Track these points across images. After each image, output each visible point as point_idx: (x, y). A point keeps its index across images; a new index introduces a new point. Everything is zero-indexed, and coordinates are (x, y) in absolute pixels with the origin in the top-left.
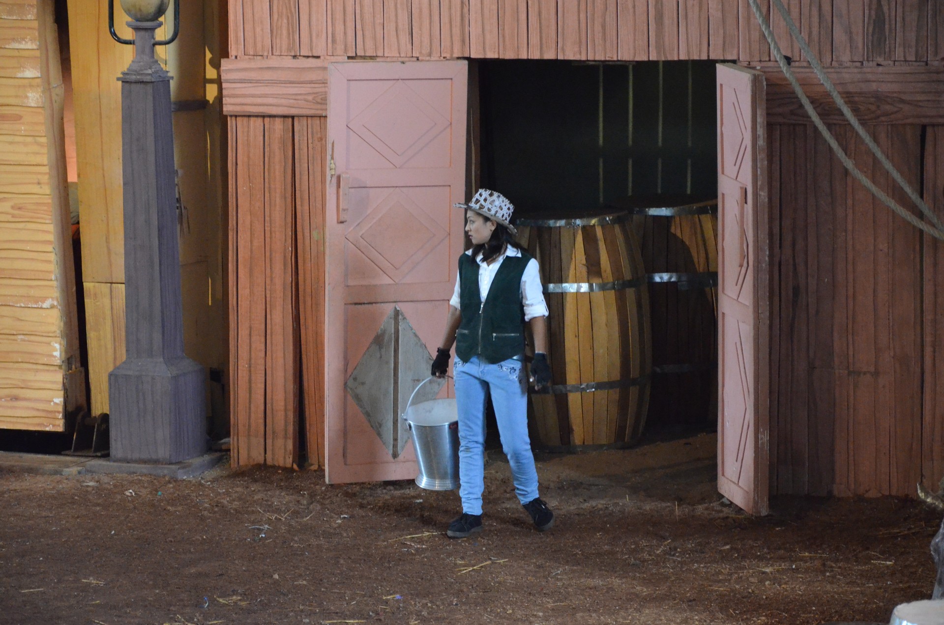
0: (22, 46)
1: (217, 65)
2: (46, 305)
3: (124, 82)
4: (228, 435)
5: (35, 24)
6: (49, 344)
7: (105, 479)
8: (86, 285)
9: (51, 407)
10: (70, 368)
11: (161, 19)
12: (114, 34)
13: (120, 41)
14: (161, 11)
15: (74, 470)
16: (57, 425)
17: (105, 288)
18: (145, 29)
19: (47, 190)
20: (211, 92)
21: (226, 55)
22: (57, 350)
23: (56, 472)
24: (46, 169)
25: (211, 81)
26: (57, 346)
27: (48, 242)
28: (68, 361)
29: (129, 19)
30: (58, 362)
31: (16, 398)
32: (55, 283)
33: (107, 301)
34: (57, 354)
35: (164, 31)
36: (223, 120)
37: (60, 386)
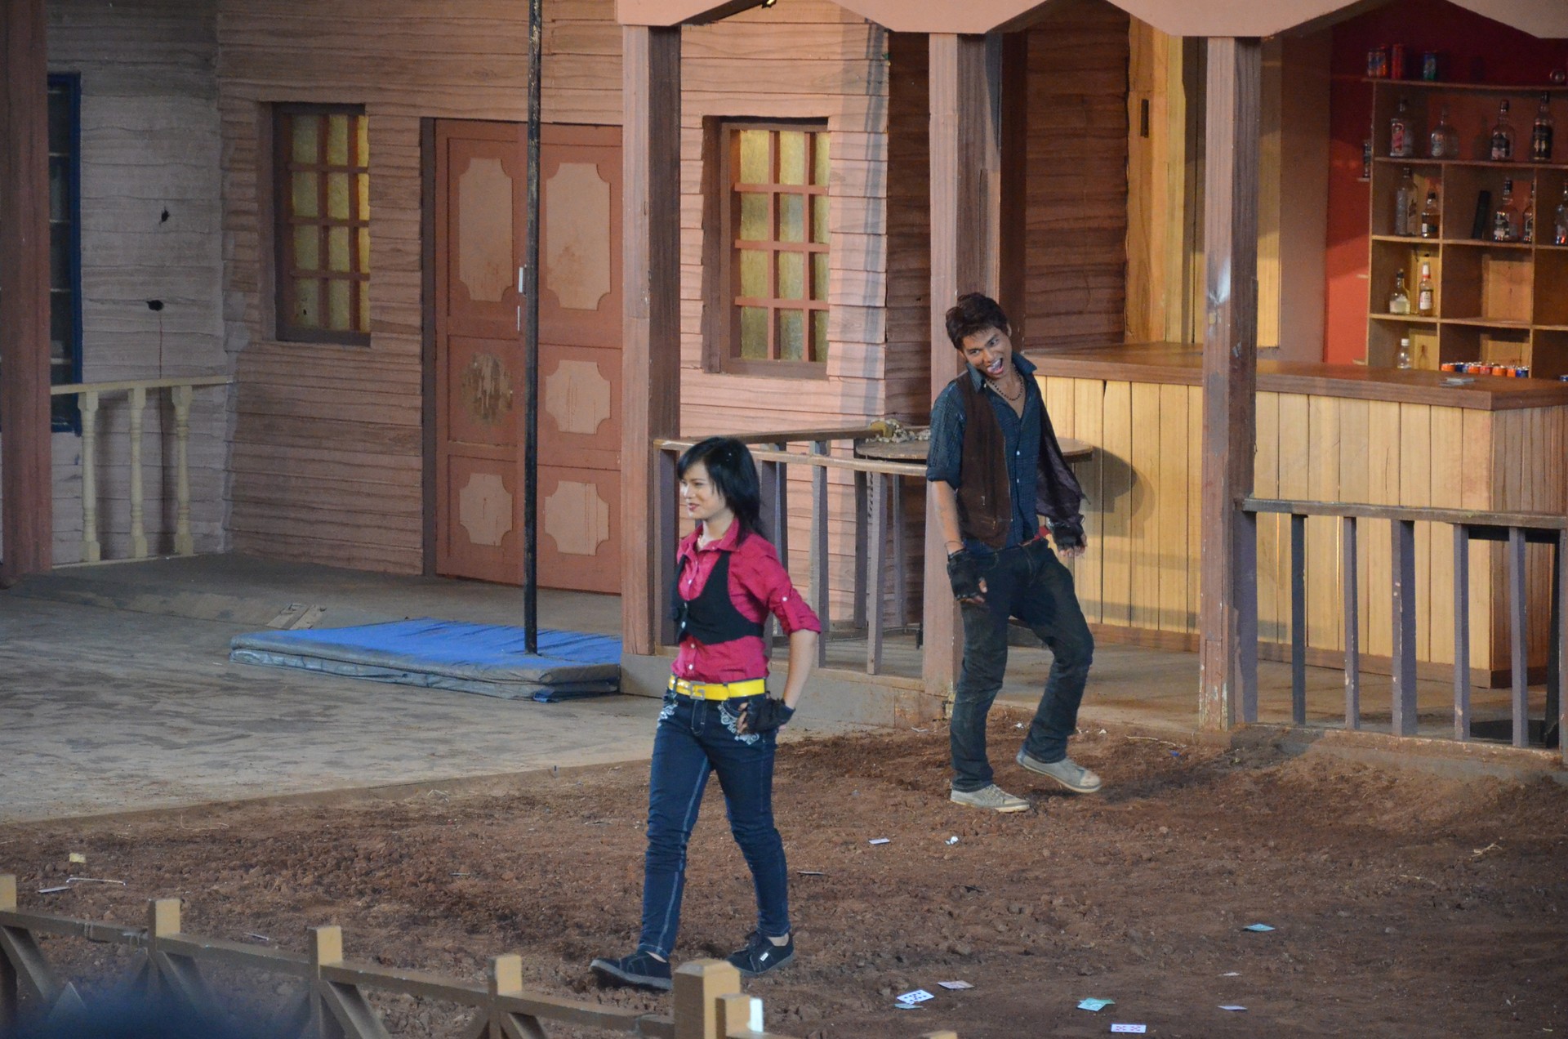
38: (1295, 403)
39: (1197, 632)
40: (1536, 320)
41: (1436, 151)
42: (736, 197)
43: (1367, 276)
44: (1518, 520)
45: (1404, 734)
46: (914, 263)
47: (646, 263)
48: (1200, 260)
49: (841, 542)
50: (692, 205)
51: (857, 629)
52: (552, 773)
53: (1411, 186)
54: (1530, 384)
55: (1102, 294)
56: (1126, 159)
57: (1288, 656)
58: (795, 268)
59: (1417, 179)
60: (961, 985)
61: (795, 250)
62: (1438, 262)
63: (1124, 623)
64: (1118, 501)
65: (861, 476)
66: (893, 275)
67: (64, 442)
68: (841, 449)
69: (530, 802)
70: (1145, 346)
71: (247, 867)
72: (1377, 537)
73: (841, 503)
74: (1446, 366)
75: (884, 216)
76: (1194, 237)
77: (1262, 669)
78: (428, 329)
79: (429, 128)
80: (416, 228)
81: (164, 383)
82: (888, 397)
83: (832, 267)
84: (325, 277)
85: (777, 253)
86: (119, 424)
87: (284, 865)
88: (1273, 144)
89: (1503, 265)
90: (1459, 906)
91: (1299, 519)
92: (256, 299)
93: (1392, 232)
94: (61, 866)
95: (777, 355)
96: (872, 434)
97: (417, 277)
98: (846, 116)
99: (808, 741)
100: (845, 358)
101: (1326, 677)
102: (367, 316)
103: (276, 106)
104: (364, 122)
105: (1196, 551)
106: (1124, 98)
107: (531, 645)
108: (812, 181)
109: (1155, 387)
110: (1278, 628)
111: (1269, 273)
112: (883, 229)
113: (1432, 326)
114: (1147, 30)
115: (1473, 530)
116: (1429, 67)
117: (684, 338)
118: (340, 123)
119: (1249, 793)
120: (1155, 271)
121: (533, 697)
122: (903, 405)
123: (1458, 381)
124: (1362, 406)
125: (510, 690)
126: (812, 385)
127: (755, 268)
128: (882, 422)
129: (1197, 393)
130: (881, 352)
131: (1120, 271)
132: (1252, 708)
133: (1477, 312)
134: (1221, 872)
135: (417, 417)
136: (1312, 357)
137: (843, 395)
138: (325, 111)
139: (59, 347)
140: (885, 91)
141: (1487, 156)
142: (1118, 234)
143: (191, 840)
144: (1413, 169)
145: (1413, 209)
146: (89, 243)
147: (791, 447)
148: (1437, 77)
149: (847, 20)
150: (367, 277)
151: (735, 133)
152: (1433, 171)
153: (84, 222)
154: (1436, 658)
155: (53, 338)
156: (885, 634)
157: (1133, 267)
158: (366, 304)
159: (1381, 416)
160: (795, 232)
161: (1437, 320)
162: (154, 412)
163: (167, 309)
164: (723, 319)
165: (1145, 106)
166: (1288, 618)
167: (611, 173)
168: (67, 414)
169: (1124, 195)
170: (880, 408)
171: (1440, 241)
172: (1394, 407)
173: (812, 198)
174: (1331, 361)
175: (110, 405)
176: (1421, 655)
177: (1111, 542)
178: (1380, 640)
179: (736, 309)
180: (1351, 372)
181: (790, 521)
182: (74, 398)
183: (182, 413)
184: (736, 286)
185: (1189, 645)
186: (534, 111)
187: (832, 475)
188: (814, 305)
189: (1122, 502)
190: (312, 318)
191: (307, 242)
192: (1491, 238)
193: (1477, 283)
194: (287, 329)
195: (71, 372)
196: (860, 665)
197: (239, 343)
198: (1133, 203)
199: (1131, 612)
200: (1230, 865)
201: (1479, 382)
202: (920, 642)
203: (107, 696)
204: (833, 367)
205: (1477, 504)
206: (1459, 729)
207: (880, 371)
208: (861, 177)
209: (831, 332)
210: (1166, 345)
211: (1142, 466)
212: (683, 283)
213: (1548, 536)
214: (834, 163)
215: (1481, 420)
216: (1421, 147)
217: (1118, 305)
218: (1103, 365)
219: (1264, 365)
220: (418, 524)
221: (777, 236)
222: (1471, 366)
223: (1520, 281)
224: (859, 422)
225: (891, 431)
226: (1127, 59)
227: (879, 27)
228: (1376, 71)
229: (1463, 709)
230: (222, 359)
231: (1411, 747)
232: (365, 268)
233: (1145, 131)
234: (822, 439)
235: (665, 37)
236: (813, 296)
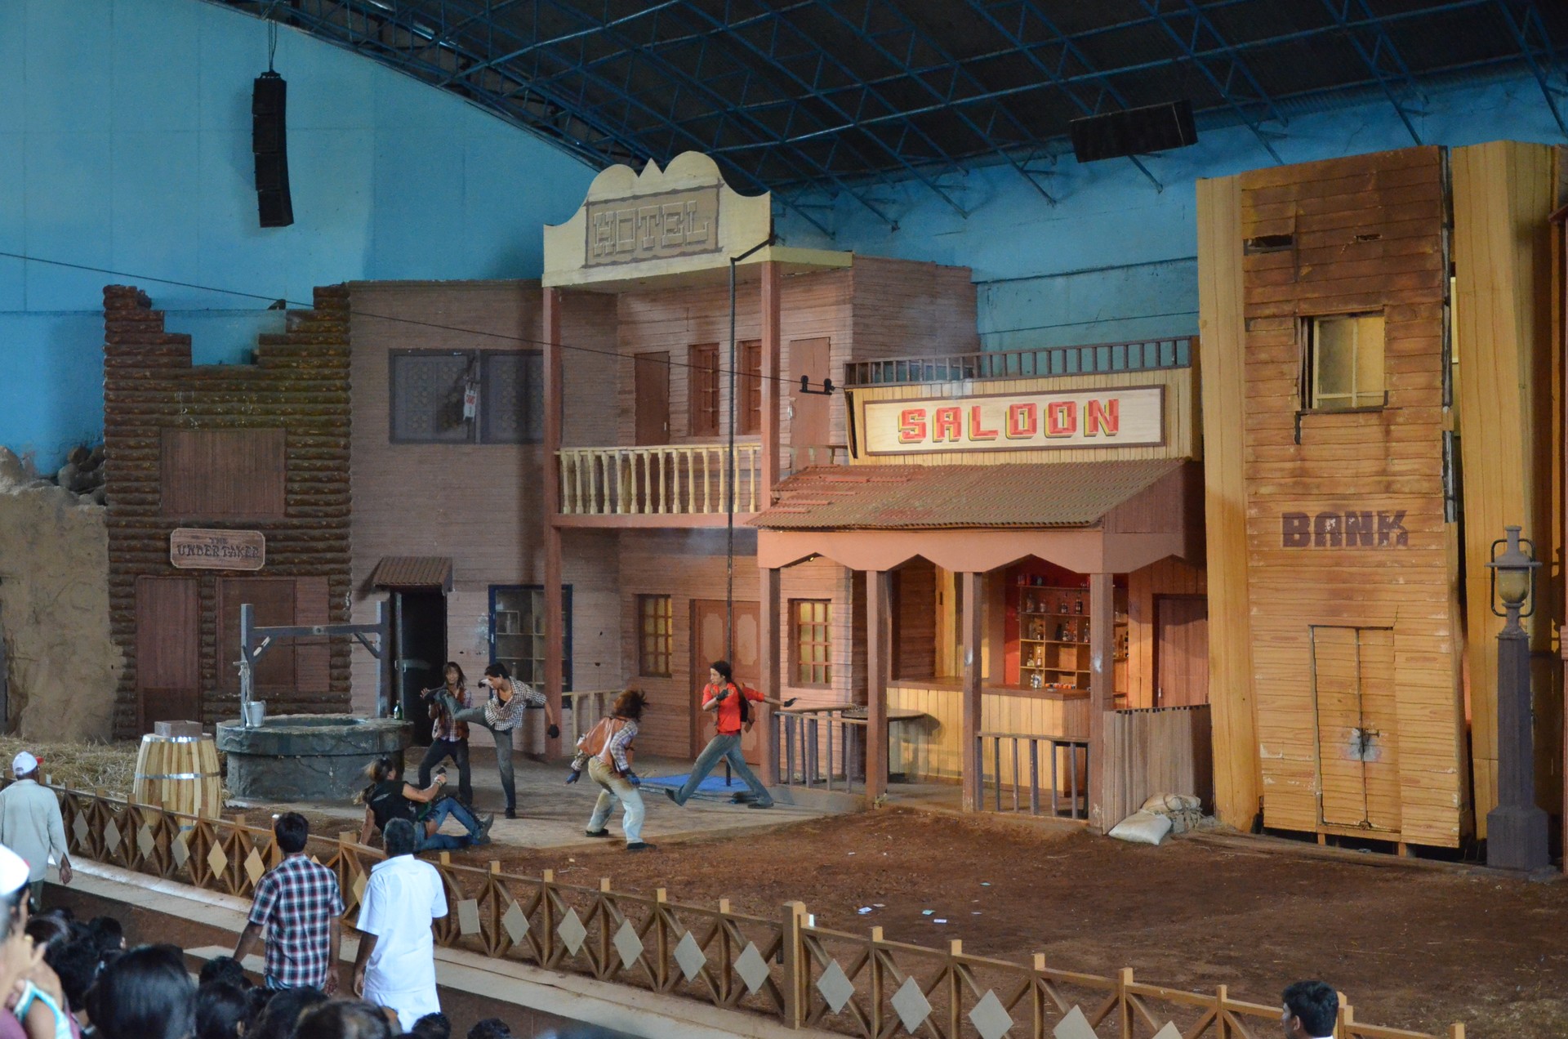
0: (1439, 617)
1: (1558, 629)
2: (1450, 771)
3: (1502, 639)
4: (1561, 854)
5: (1447, 604)
6: (1451, 795)
7: (1483, 878)
8: (1475, 761)
9: (1452, 833)
10: (1463, 809)
11: (1524, 602)
12: (1494, 610)
13: (1497, 614)
14: (1523, 596)
15: (1465, 872)
16: (1455, 844)
17: (1486, 762)
18: (1514, 608)
19: (1451, 702)
20: (1554, 646)
21: (1563, 623)
22: (1455, 799)
23: (1453, 872)
24: (1451, 690)
25: (1555, 639)
26: (1456, 796)
27: (1452, 734)
28: (1463, 806)
29: (1504, 602)
30: (1456, 806)
31: (1430, 827)
32: (1455, 759)
33: (1487, 770)
34: (1456, 801)
35: (1524, 610)
36: (1562, 662)
37: (1457, 821)
38: (995, 698)
39: (961, 778)
40: (1079, 667)
41: (1042, 610)
42: (799, 626)
43: (1019, 653)
44: (1073, 739)
45: (1035, 814)
46: (861, 649)
47: (768, 652)
48: (961, 648)
49: (837, 747)
50: (784, 629)
51: (843, 777)
52: (737, 829)
53: (1034, 622)
54: (1076, 691)
55: (927, 660)
56: (935, 613)
57: (994, 786)
58: (820, 651)
59: (1036, 620)
60: (881, 905)
61: (820, 645)
62: (1044, 648)
63: (935, 775)
64: (934, 732)
65: (844, 725)
66: (855, 654)
67: (566, 712)
68: (837, 714)
69: (729, 839)
70: (943, 678)
71: (631, 863)
72: (1024, 746)
73: (837, 733)
74: (1047, 685)
75: (851, 633)
76: (959, 639)
77: (985, 791)
78: (692, 674)
79: (693, 603)
80: (687, 638)
81: (601, 691)
82: (853, 696)
83: (833, 650)
84: (656, 654)
85: (814, 646)
86: (585, 705)
87: (644, 863)
88: (986, 607)
89: (1066, 649)
90: (1055, 876)
91: (997, 739)
92: (633, 662)
93: (1027, 638)
94: (567, 863)
95: (815, 679)
96: (847, 709)
97: (688, 655)
98: (838, 598)
99: (826, 817)
100: (838, 682)
101: (1007, 794)
102: (671, 667)
103: (639, 595)
104: (670, 601)
105: (961, 749)
106: (934, 591)
107: (728, 783)
108: (826, 620)
109: (946, 693)
110: (990, 777)
111: (985, 652)
112: (851, 637)
113: (1041, 671)
114: (942, 570)
115: (1058, 743)
116: (1039, 581)
117: (782, 675)
118: (662, 602)
119: (980, 835)
120: (945, 650)
121: (729, 802)
122: (858, 699)
123: (1051, 690)
124: (1018, 699)
125: (723, 799)
126: (826, 692)
127: (806, 651)
128: (850, 704)
129: (961, 695)
130: (850, 680)
131: (933, 651)
132: (981, 806)
133: (1057, 665)
134: (972, 864)
135: (687, 704)
136: (1002, 682)
137: (837, 695)
138: (657, 597)
139: (565, 679)
140: (851, 590)
141: (1060, 612)
142: (932, 638)
143: (609, 854)
144: (1034, 617)
145: (1035, 630)
146: (575, 642)
147: (819, 714)
148: (1044, 584)
149: (838, 565)
150: (670, 654)
151: (799, 604)
152: (1041, 617)
153: (573, 635)
154: (1045, 787)
155: (563, 675)
156: (854, 779)
157: (937, 649)
158: (670, 664)
159: (1024, 702)
160: (820, 638)
161: (1043, 668)
162: (597, 702)
163: (602, 665)
164: (795, 669)
165: (941, 595)
166: (993, 773)
167: (757, 617)
168: (567, 702)
169: (934, 624)
170: (850, 699)
171: (1044, 641)
172: (1029, 700)
173: (826, 627)
174: (1007, 683)
175: (582, 699)
176: (1040, 786)
177: (932, 746)
178: (1026, 781)
179: (800, 665)
180: (1014, 687)
181: (819, 739)
182: (569, 697)
183: (606, 702)
184: (800, 657)
185: (959, 783)
186: (730, 597)
187: (834, 723)
188: (827, 664)
189: (935, 732)
190: (651, 669)
191: (650, 642)
192: (1062, 640)
193: (1057, 656)
194: (644, 672)
195: (568, 688)
196: (844, 790)
197: (627, 676)
198: (937, 627)
199: (938, 771)
200: (974, 862)
201: (1059, 690)
202: (864, 781)
203: (581, 802)
204: (833, 685)
205: (1059, 734)
206: (1054, 813)
207: (850, 686)
208: (843, 620)
209: (833, 673)
210: (950, 677)
211: (941, 719)
212: (782, 655)
213: (1085, 745)
214: (835, 615)
215: (1059, 704)
216: (1037, 609)
217: (933, 663)
218: (927, 684)
219: (984, 684)
220: (688, 740)
221: (813, 640)
222: (1055, 685)
223: (1072, 655)
224: (842, 704)
225: (854, 708)
226: (934, 579)
227: (847, 569)
228: (1021, 582)
229: (1056, 805)
230: (621, 683)
231: (1038, 819)
232: (670, 651)
233: (941, 603)
234: (830, 711)
235: (775, 572)
236: (826, 660)
